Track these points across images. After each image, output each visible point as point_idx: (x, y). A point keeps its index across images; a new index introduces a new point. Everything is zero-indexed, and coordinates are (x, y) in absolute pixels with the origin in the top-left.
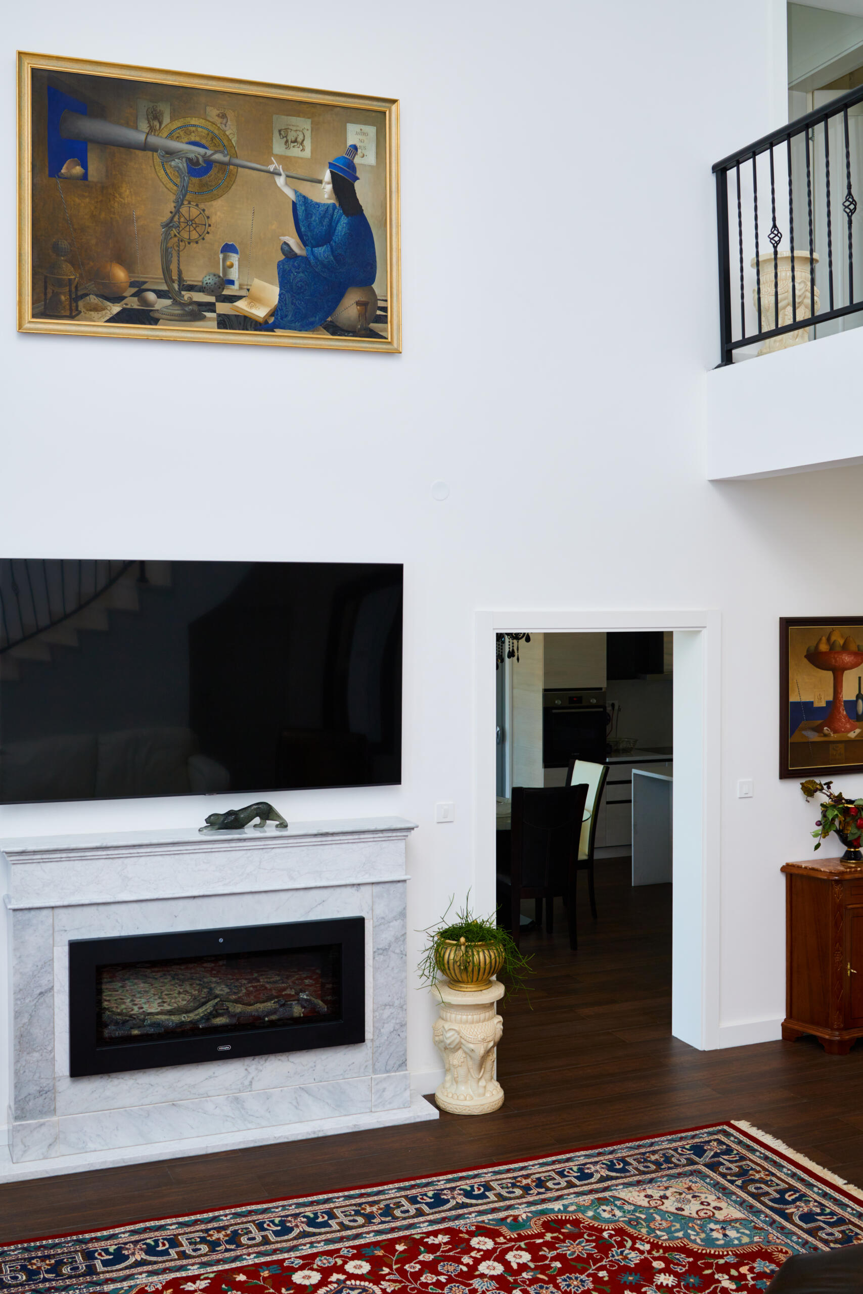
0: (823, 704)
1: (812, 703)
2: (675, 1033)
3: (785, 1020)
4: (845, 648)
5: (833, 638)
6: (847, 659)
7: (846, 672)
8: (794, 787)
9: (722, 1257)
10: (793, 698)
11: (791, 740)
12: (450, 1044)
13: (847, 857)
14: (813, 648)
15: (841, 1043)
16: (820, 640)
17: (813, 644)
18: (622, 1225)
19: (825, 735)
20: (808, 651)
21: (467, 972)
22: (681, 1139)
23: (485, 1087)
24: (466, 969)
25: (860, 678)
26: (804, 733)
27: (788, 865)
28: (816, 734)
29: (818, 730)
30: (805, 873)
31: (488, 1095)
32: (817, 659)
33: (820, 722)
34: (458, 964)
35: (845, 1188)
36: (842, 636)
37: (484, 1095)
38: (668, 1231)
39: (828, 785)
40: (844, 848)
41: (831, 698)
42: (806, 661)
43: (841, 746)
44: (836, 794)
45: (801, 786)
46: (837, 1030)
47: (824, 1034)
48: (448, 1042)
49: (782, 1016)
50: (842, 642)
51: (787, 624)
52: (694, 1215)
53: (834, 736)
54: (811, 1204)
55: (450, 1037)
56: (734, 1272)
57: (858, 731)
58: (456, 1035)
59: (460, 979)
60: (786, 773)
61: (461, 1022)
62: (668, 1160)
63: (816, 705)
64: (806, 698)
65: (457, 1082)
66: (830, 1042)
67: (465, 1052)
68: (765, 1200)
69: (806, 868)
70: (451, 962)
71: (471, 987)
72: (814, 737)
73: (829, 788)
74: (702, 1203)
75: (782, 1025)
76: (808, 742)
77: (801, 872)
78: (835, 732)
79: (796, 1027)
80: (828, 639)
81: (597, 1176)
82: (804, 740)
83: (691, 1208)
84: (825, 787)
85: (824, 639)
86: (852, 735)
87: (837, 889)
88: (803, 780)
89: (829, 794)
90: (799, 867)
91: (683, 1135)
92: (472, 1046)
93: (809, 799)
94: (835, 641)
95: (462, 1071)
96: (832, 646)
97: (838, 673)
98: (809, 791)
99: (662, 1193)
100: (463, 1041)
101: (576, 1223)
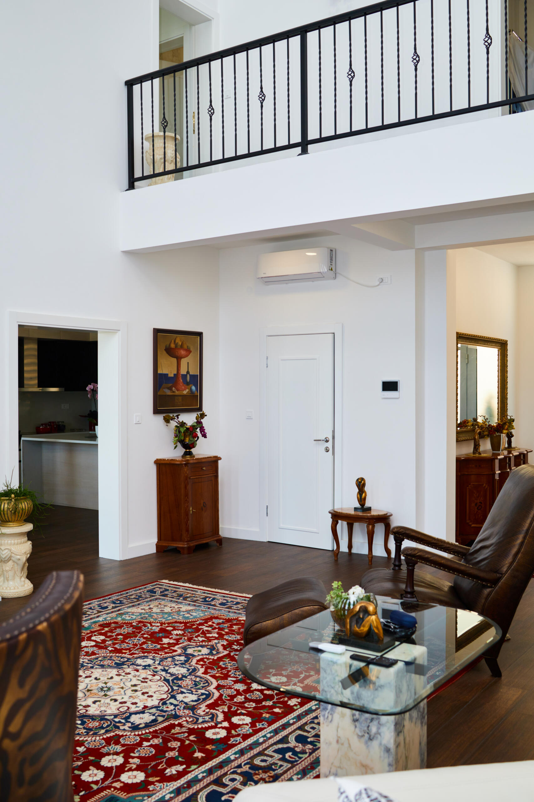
0: (172, 376)
1: (167, 374)
2: (100, 556)
3: (157, 542)
4: (182, 346)
5: (177, 341)
6: (183, 352)
7: (182, 359)
8: (160, 418)
9: (196, 621)
10: (160, 372)
11: (159, 393)
12: (5, 558)
13: (186, 454)
14: (168, 346)
15: (189, 548)
16: (171, 341)
17: (168, 343)
18: (139, 620)
19: (174, 392)
20: (166, 346)
21: (15, 515)
22: (140, 589)
23: (24, 581)
24: (15, 512)
25: (188, 363)
26: (164, 390)
27: (157, 460)
28: (169, 391)
29: (170, 389)
30: (168, 462)
31: (26, 585)
32: (170, 352)
33: (171, 385)
34: (11, 510)
35: (230, 593)
36: (181, 341)
37: (24, 586)
38: (163, 617)
39: (177, 416)
40: (184, 450)
41: (176, 373)
42: (165, 352)
43: (180, 398)
44: (181, 421)
45: (163, 418)
46: (187, 542)
47: (179, 545)
48: (4, 557)
49: (155, 540)
50: (180, 343)
51: (157, 332)
52: (170, 611)
53: (177, 393)
54: (220, 600)
55: (5, 554)
56: (206, 625)
57: (187, 390)
58: (9, 552)
59: (7, 519)
60: (156, 411)
61: (11, 544)
62: (140, 597)
63: (169, 376)
64: (165, 372)
65: (8, 580)
66: (183, 548)
67: (14, 562)
68: (199, 602)
69: (168, 460)
70: (6, 509)
71: (15, 524)
72: (168, 392)
73: (178, 418)
74: (170, 607)
75: (156, 545)
76: (166, 395)
77: (165, 462)
78: (178, 390)
79: (164, 544)
80: (175, 341)
81: (110, 607)
82: (164, 394)
83: (167, 610)
84: (176, 418)
85: (173, 341)
86: (185, 392)
87: (185, 469)
88: (164, 415)
89: (177, 421)
90: (164, 460)
91: (140, 588)
92: (18, 557)
93: (168, 424)
94: (177, 343)
95: (11, 574)
96: (176, 345)
97: (179, 359)
98: (167, 420)
99: (149, 607)
100: (13, 555)
101: (116, 623)
